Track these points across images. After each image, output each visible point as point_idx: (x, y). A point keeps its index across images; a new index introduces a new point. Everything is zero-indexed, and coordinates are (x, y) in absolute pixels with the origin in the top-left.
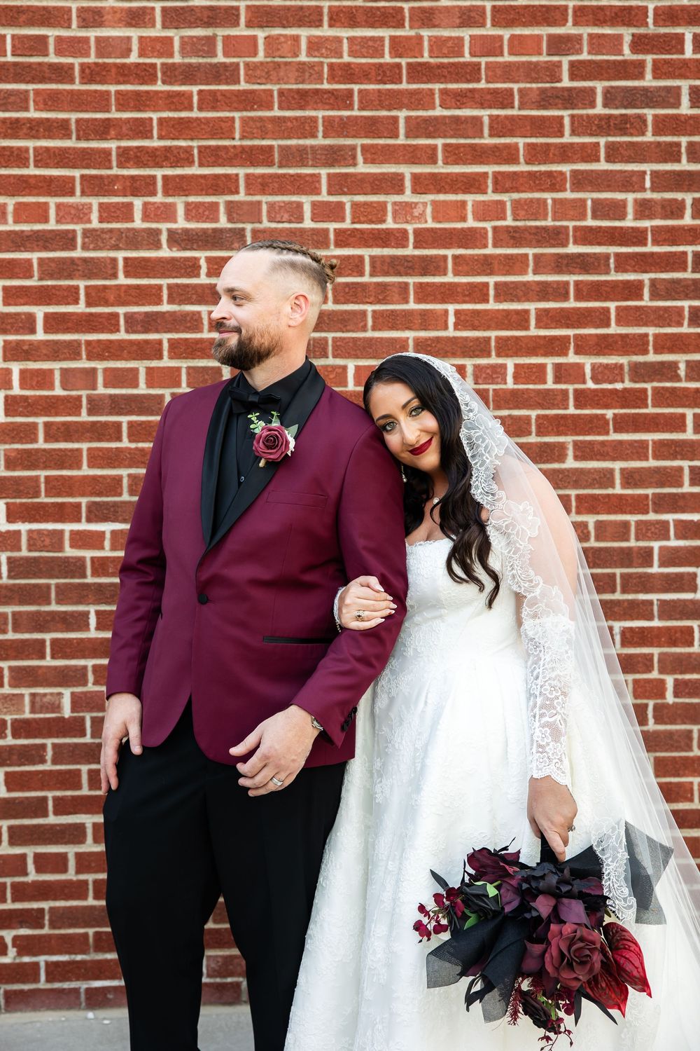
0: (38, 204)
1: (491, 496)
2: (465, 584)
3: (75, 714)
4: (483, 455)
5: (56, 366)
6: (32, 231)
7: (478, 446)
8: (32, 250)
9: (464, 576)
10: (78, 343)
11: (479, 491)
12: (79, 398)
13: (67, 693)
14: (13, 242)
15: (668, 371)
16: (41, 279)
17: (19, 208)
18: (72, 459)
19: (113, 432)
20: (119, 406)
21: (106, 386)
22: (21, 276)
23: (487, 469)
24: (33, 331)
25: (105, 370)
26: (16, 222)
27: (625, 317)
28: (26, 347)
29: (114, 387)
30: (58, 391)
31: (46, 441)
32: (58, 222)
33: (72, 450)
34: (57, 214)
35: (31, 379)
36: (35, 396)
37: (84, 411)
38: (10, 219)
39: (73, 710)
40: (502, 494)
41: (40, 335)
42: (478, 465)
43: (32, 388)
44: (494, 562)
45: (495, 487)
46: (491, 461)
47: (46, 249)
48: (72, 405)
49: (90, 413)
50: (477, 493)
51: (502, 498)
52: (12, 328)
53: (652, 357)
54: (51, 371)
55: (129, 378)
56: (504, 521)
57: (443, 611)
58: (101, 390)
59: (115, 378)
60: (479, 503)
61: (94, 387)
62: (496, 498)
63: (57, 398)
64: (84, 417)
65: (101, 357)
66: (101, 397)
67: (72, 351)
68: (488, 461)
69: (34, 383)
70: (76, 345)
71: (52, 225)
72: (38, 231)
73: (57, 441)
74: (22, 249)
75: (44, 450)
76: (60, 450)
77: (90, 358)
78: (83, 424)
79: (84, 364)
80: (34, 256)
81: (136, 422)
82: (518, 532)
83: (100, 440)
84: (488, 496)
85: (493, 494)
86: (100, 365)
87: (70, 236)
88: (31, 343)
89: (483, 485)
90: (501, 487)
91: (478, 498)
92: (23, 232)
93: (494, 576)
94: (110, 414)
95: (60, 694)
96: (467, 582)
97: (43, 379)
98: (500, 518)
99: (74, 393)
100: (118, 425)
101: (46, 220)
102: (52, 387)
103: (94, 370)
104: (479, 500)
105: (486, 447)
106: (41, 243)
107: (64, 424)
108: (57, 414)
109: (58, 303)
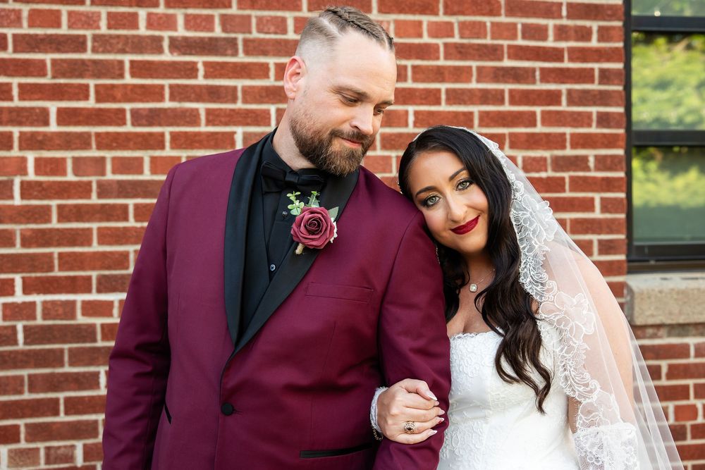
0: (51, 11)
1: (540, 286)
2: (516, 385)
3: (87, 464)
4: (531, 239)
5: (68, 155)
6: (45, 35)
7: (526, 229)
8: (46, 51)
9: (514, 375)
10: (89, 134)
11: (528, 280)
12: (90, 183)
13: (79, 446)
14: (28, 43)
15: (580, 163)
16: (54, 77)
17: (33, 14)
18: (82, 237)
19: (122, 213)
20: (125, 189)
21: (114, 172)
22: (35, 74)
23: (535, 256)
24: (46, 123)
25: (114, 159)
26: (31, 25)
27: (549, 119)
28: (40, 138)
29: (121, 173)
30: (70, 177)
31: (59, 221)
32: (70, 27)
33: (83, 230)
34: (69, 21)
35: (45, 166)
36: (49, 182)
37: (94, 195)
38: (25, 23)
39: (86, 458)
40: (552, 284)
41: (53, 127)
42: (526, 250)
43: (46, 174)
44: (545, 359)
45: (545, 276)
46: (540, 247)
47: (58, 50)
48: (84, 190)
49: (100, 196)
50: (526, 282)
51: (552, 289)
52: (27, 119)
53: (569, 152)
54: (64, 160)
55: (136, 166)
56: (556, 315)
57: (487, 412)
58: (110, 176)
59: (122, 166)
60: (528, 293)
61: (103, 174)
62: (545, 288)
63: (70, 184)
64: (94, 200)
65: (109, 147)
66: (110, 183)
67: (82, 141)
68: (537, 246)
69: (48, 170)
70: (86, 136)
71: (64, 30)
72: (51, 35)
73: (69, 221)
74: (37, 50)
75: (58, 230)
76: (72, 229)
77: (99, 148)
78: (93, 206)
79: (94, 153)
80: (48, 57)
81: (141, 204)
82: (571, 328)
83: (108, 220)
84: (538, 286)
85: (542, 284)
86: (108, 155)
87: (81, 40)
88: (45, 134)
89: (532, 273)
90: (551, 277)
91: (528, 288)
92: (37, 35)
93: (546, 375)
94: (118, 197)
95: (73, 447)
96: (517, 381)
97: (56, 166)
98: (550, 312)
99: (85, 179)
100: (125, 207)
101: (59, 25)
102: (64, 173)
103: (103, 159)
104: (528, 291)
105: (534, 232)
106: (54, 46)
107: (76, 206)
108: (69, 197)
109: (70, 99)
